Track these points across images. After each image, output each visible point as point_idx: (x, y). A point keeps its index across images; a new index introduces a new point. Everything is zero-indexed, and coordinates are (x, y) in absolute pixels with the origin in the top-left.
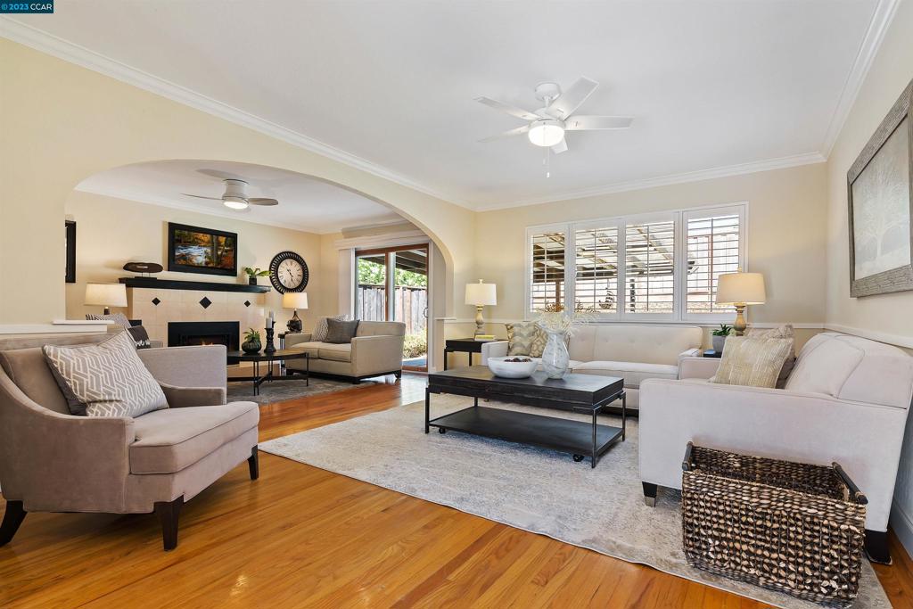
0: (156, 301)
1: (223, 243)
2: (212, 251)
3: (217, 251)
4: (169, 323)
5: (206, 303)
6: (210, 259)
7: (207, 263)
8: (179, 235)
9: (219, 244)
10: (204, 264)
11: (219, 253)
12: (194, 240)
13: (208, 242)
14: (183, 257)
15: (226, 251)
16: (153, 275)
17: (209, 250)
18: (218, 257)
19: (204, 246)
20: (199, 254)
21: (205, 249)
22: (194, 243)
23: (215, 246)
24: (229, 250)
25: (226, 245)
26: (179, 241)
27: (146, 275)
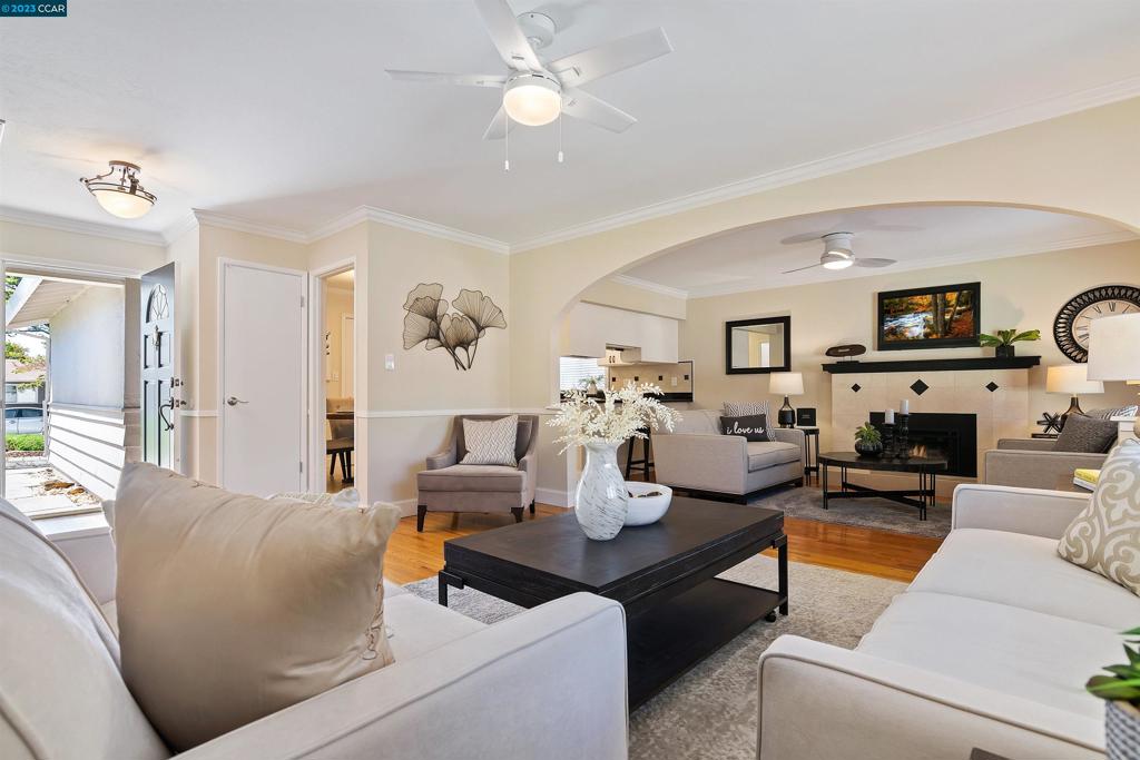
0: (856, 388)
1: (953, 302)
2: (936, 316)
3: (943, 315)
4: (871, 413)
5: (919, 387)
6: (930, 327)
7: (926, 335)
8: (891, 304)
9: (946, 304)
10: (922, 337)
11: (947, 317)
12: (907, 307)
13: (930, 305)
14: (893, 331)
15: (960, 313)
16: (855, 358)
17: (930, 316)
18: (945, 323)
19: (924, 312)
20: (914, 325)
21: (924, 315)
22: (907, 311)
23: (939, 308)
24: (965, 311)
25: (959, 303)
26: (889, 312)
27: (848, 358)
